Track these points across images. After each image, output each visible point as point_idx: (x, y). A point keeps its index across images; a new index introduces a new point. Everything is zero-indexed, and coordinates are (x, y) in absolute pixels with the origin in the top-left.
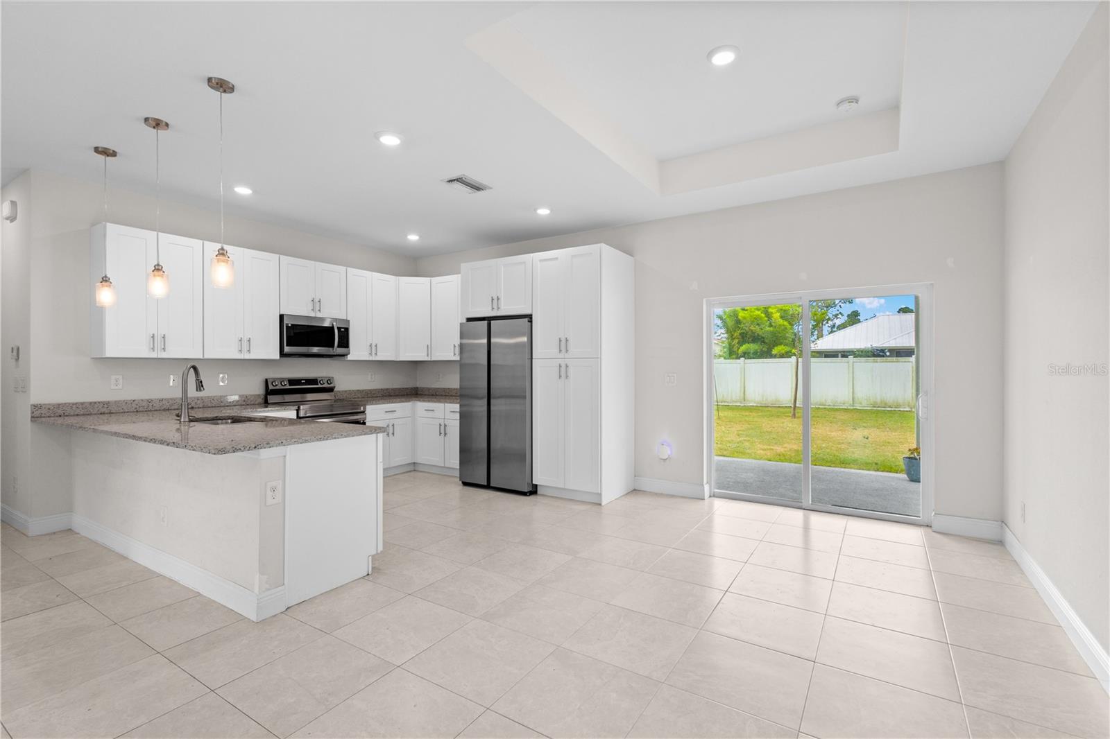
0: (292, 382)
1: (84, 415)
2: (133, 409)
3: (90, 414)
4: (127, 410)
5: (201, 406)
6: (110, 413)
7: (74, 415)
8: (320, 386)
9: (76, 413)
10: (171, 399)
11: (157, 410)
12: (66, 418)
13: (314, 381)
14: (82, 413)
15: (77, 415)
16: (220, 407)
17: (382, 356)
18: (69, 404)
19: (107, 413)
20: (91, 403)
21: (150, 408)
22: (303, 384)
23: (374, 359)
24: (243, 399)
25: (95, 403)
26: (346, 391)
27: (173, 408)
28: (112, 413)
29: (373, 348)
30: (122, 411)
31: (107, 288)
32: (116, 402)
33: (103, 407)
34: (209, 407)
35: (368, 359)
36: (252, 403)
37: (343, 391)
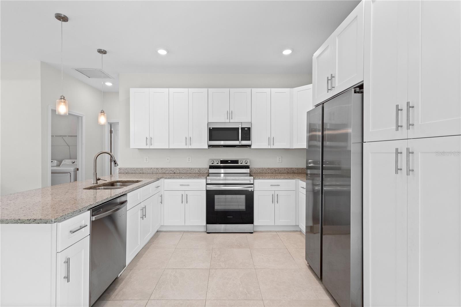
0: (222, 162)
1: (134, 173)
2: (151, 172)
3: (136, 173)
4: (149, 173)
5: (178, 172)
6: (143, 173)
7: (131, 173)
8: (239, 164)
9: (132, 172)
10: (166, 168)
11: (160, 173)
12: (129, 174)
13: (236, 162)
14: (133, 172)
15: (132, 173)
16: (187, 173)
17: (278, 145)
18: (130, 168)
19: (142, 173)
20: (136, 168)
21: (158, 172)
22: (229, 163)
23: (272, 148)
24: (198, 170)
25: (138, 168)
26: (259, 168)
27: (166, 172)
28: (144, 173)
29: (271, 140)
30: (147, 172)
31: (103, 116)
32: (145, 168)
33: (140, 170)
34: (182, 173)
35: (267, 148)
36: (203, 172)
37: (257, 168)
